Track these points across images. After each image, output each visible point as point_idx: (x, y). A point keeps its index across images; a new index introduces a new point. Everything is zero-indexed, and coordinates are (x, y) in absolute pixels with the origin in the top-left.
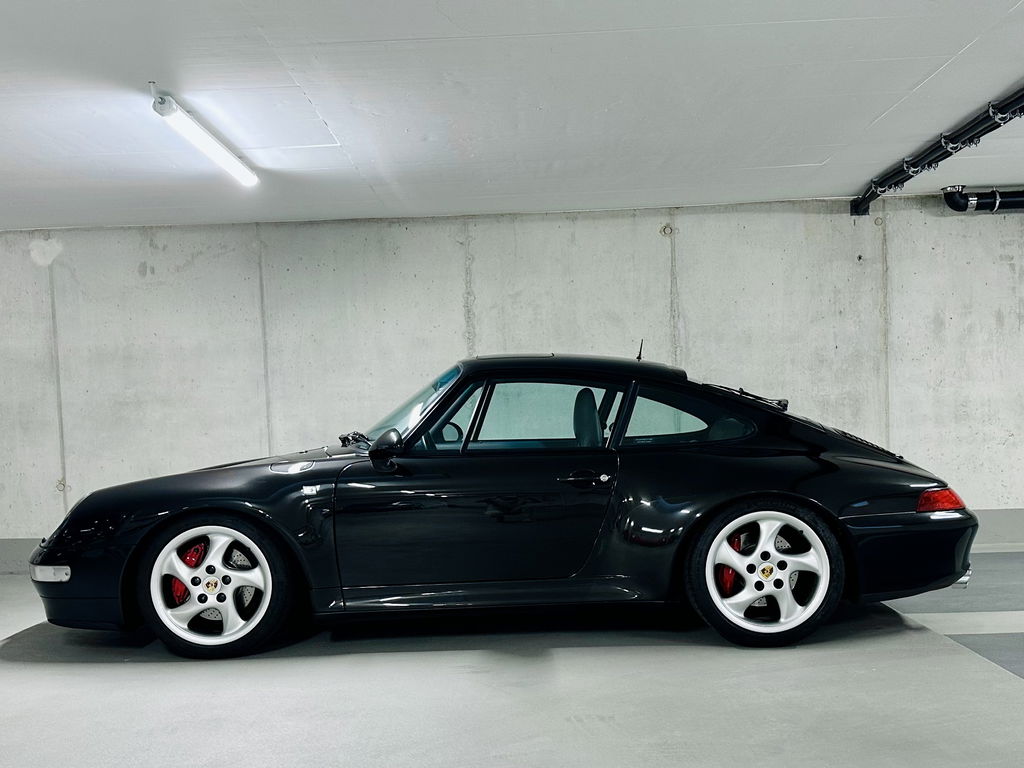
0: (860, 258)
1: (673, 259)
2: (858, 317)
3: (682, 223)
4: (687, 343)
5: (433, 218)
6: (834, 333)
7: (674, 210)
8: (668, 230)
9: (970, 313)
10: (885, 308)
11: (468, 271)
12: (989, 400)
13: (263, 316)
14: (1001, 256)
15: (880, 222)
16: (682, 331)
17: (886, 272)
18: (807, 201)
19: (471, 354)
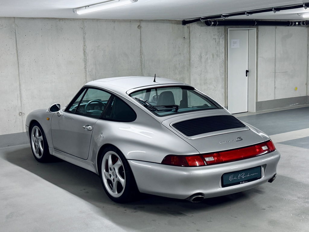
0: (184, 38)
1: (141, 36)
2: (184, 55)
3: (143, 25)
4: (144, 63)
5: (73, 19)
6: (179, 60)
7: (141, 21)
8: (139, 27)
9: (207, 54)
10: (190, 52)
11: (84, 38)
12: (211, 79)
14: (213, 39)
15: (188, 27)
16: (143, 59)
17: (190, 42)
18: (172, 20)
19: (85, 67)
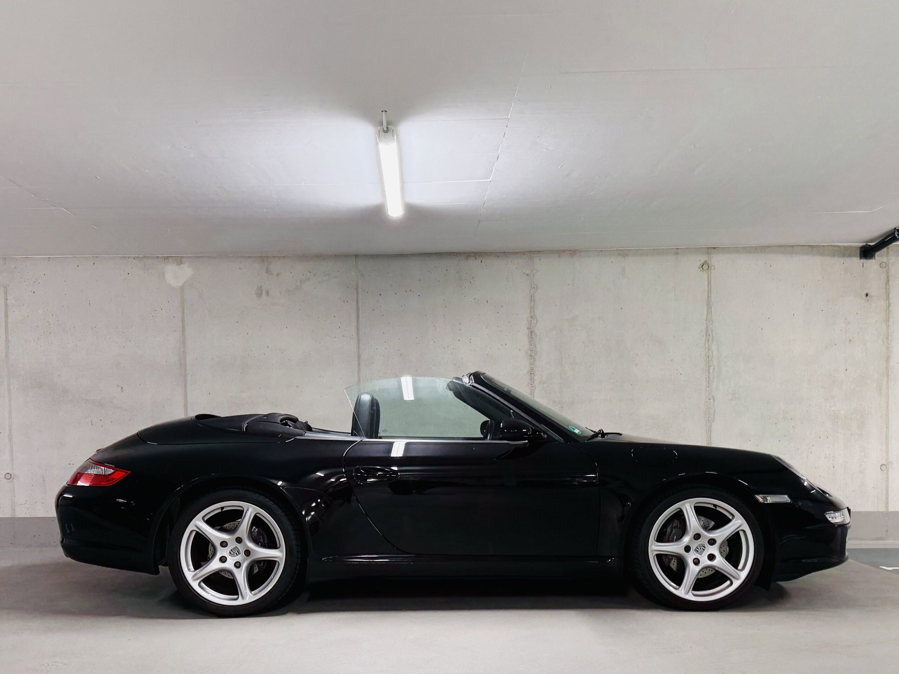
0: (867, 295)
1: (709, 291)
2: (865, 344)
3: (718, 261)
4: (718, 363)
5: (504, 253)
6: (845, 358)
7: (711, 250)
8: (705, 266)
10: (887, 338)
11: (532, 299)
13: (358, 334)
15: (884, 266)
16: (715, 352)
17: (889, 307)
18: (823, 246)
19: (532, 369)
